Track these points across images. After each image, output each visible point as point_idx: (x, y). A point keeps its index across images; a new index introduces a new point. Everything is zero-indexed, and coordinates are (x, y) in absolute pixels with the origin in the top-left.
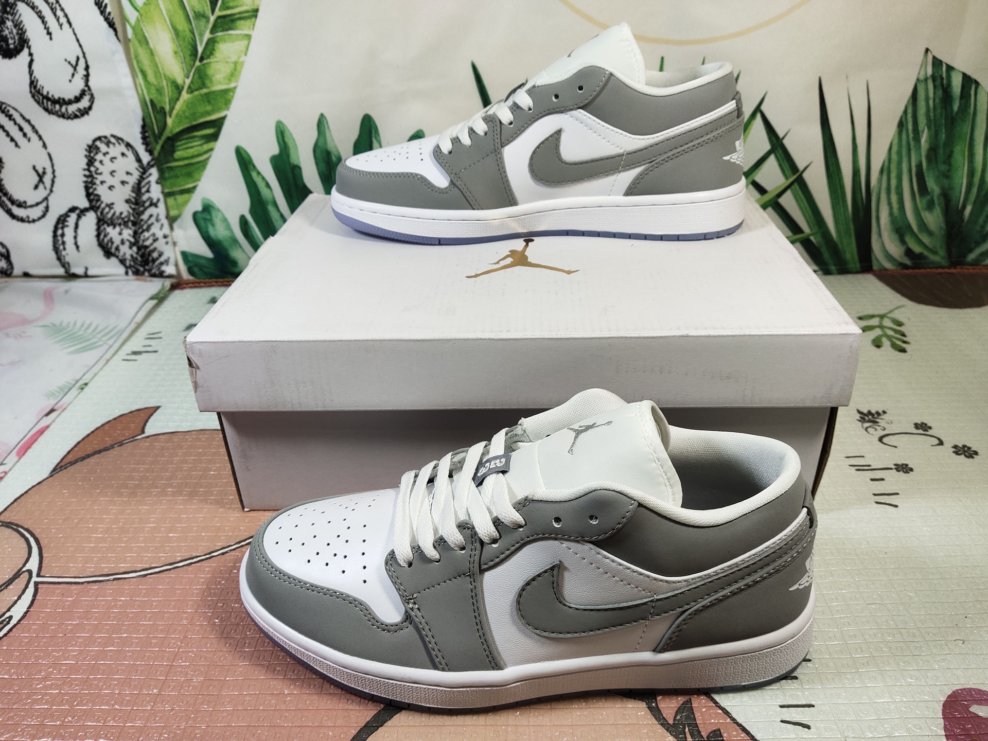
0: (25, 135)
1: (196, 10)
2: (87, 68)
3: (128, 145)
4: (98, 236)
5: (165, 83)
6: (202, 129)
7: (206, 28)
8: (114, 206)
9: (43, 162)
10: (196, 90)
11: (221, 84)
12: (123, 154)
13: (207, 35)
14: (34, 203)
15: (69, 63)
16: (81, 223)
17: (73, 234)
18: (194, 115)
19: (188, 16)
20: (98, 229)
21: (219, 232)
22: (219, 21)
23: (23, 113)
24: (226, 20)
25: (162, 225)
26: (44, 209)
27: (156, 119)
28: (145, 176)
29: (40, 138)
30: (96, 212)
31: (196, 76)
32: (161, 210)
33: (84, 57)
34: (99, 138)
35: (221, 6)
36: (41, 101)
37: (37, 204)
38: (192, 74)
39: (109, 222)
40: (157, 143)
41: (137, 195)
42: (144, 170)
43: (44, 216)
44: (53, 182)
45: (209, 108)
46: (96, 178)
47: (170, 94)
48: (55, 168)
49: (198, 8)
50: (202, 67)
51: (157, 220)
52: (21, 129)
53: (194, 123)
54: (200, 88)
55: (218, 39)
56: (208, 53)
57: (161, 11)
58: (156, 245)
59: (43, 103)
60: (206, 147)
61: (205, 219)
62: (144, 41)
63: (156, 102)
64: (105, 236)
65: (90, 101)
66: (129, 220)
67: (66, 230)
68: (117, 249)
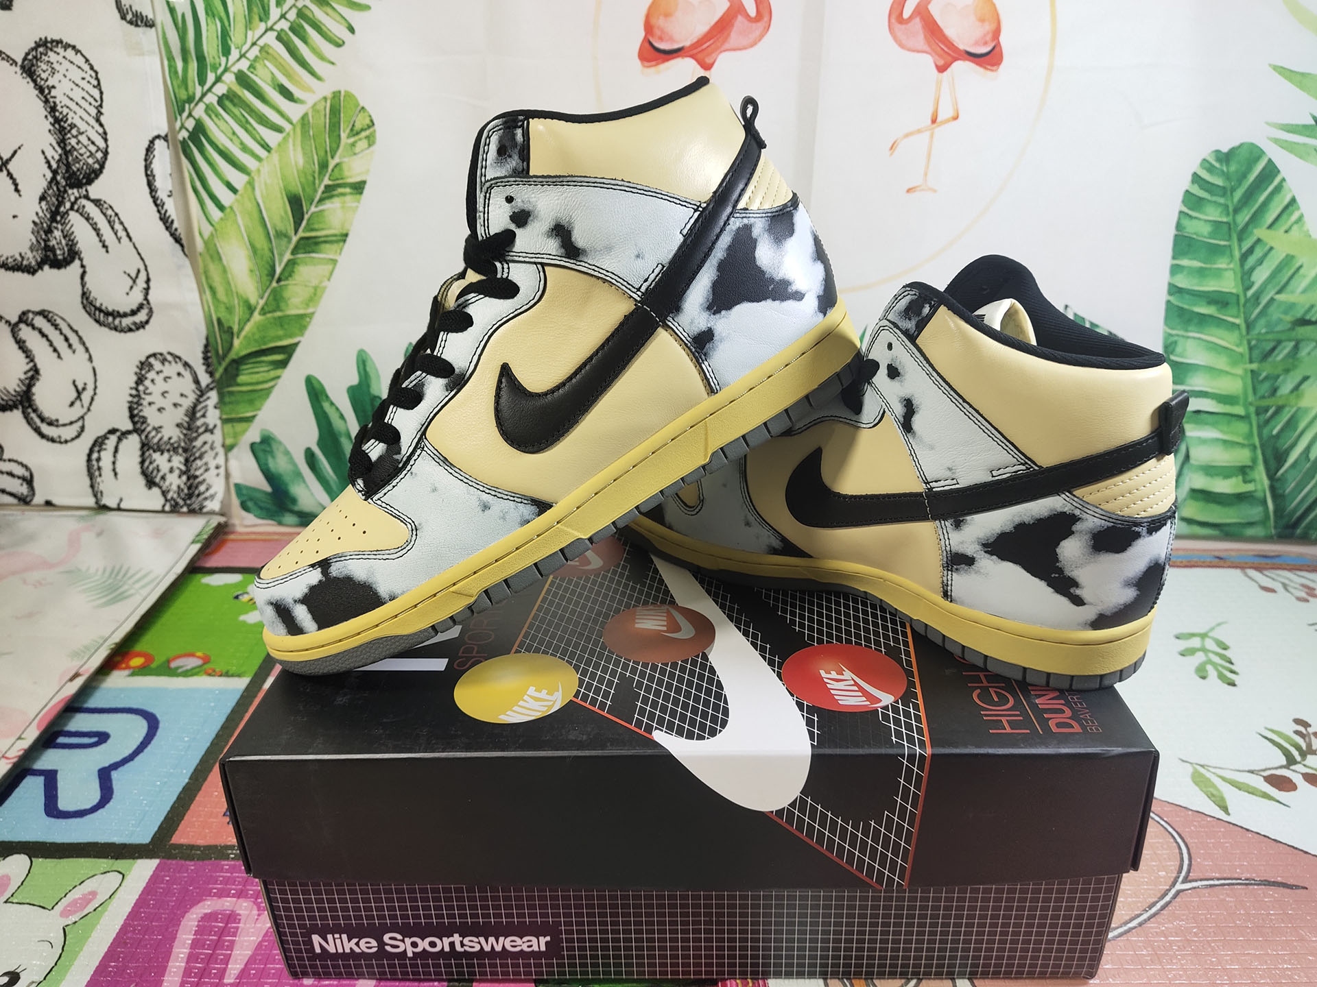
0: (70, 346)
1: (278, 229)
2: (148, 281)
3: (186, 365)
4: (142, 462)
5: (236, 302)
6: (270, 354)
7: (287, 248)
8: (162, 430)
9: (84, 377)
10: (270, 312)
11: (297, 308)
12: (179, 374)
13: (288, 256)
14: (67, 421)
15: (129, 275)
16: (121, 446)
17: (112, 459)
18: (263, 339)
19: (268, 234)
20: (143, 455)
21: (279, 464)
22: (302, 242)
23: (72, 324)
24: (310, 241)
25: (217, 454)
26: (79, 430)
27: (221, 339)
28: (201, 400)
29: (87, 350)
30: (140, 435)
31: (271, 298)
32: (217, 437)
33: (146, 270)
34: (154, 355)
35: (305, 227)
36: (93, 312)
37: (71, 423)
38: (266, 295)
39: (155, 447)
40: (220, 364)
41: (191, 420)
42: (202, 393)
43: (78, 436)
44: (92, 399)
45: (281, 333)
46: (144, 399)
47: (241, 313)
48: (98, 384)
49: (280, 227)
50: (278, 289)
51: (212, 448)
52: (67, 339)
53: (264, 347)
54: (274, 311)
55: (299, 261)
56: (286, 274)
57: (239, 226)
58: (206, 476)
59: (94, 314)
60: (273, 374)
61: (265, 451)
62: (217, 256)
63: (223, 320)
64: (151, 463)
65: (147, 314)
66: (179, 446)
67: (103, 453)
68: (163, 478)
